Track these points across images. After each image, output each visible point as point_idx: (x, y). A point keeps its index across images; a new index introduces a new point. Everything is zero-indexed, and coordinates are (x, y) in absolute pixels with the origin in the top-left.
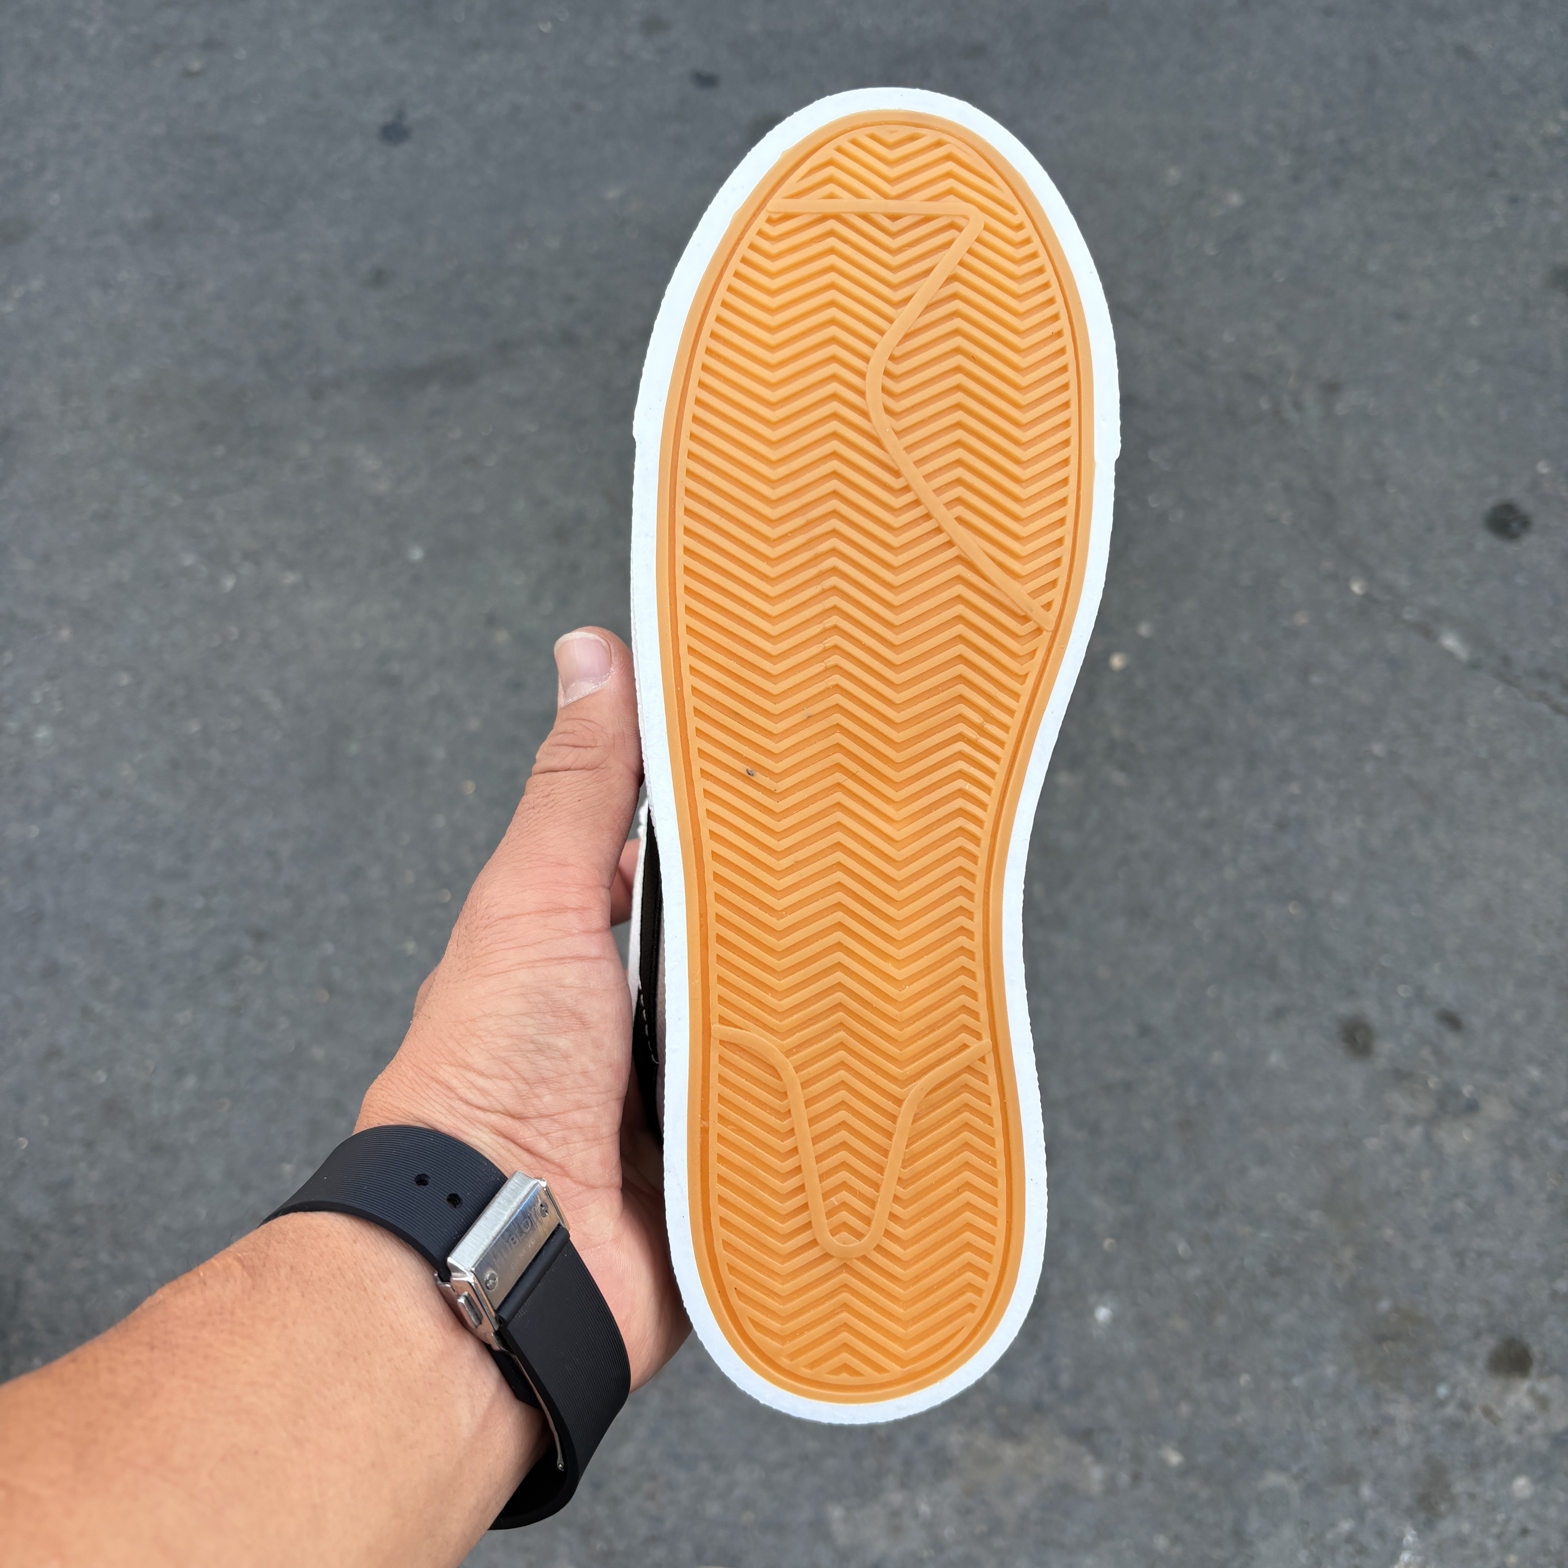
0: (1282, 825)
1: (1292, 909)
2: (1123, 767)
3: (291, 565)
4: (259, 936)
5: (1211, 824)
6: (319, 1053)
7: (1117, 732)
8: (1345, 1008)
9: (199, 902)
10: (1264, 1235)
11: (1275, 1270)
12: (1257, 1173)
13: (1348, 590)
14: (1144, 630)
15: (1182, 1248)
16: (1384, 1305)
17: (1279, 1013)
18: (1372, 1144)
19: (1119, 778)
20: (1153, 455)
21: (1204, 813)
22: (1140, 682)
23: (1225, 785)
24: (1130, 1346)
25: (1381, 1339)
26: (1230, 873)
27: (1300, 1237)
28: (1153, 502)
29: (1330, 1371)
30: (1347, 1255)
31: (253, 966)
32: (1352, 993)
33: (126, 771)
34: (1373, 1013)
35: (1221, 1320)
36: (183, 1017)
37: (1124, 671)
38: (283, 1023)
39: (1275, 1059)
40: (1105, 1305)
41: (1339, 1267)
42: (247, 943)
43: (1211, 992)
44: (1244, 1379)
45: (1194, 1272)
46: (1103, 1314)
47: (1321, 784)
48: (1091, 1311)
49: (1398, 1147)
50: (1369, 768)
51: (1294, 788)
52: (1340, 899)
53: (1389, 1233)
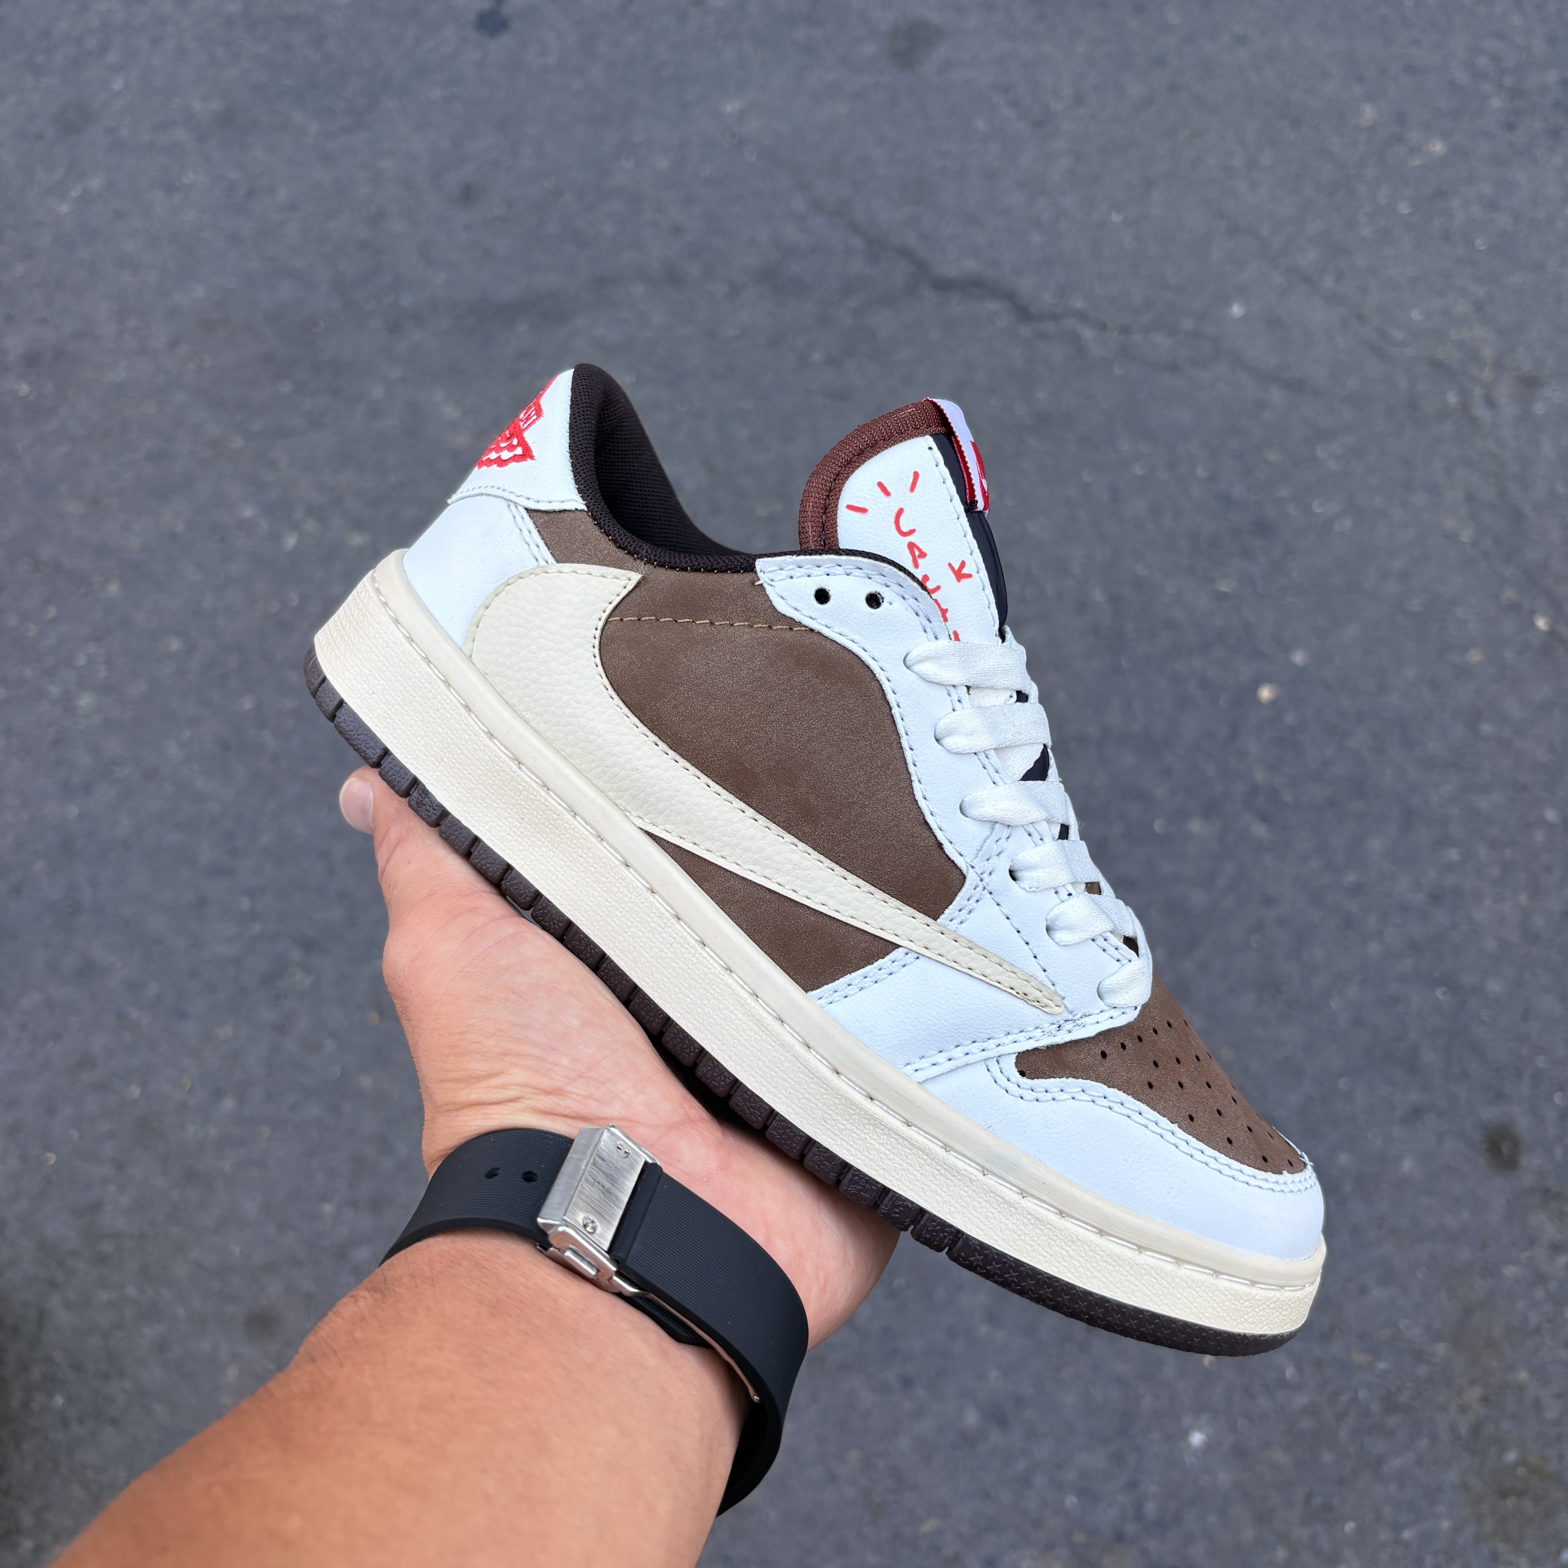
0: (1436, 898)
1: (1439, 994)
2: (1264, 818)
3: (359, 525)
4: (308, 946)
5: (1356, 890)
6: (366, 1082)
7: (1260, 775)
8: (1490, 1114)
9: (245, 904)
10: (1382, 1365)
11: (1390, 1406)
12: (1377, 1293)
13: (1533, 626)
14: (1299, 658)
15: (1290, 1372)
16: (1511, 1456)
17: (1416, 1114)
18: (1510, 1271)
19: (1260, 830)
20: (1320, 453)
21: (1350, 878)
22: (1290, 718)
23: (1375, 845)
24: (1224, 1478)
25: (1504, 1494)
26: (1374, 948)
27: (1422, 1371)
28: (1317, 507)
29: (1445, 1524)
30: (1474, 1394)
31: (300, 980)
32: (1500, 1097)
33: (173, 750)
34: (1523, 1124)
35: (1327, 1457)
36: (225, 1031)
37: (1273, 703)
38: (330, 1045)
39: (1407, 1165)
40: (1200, 1430)
41: (1464, 1409)
42: (296, 954)
43: (1342, 1084)
44: (1350, 1527)
45: (1301, 1400)
46: (1197, 1438)
47: (1483, 851)
48: (1186, 1434)
49: (1540, 1278)
50: (1539, 837)
51: (1453, 854)
52: (1494, 987)
53: (1523, 1375)
